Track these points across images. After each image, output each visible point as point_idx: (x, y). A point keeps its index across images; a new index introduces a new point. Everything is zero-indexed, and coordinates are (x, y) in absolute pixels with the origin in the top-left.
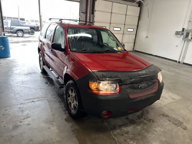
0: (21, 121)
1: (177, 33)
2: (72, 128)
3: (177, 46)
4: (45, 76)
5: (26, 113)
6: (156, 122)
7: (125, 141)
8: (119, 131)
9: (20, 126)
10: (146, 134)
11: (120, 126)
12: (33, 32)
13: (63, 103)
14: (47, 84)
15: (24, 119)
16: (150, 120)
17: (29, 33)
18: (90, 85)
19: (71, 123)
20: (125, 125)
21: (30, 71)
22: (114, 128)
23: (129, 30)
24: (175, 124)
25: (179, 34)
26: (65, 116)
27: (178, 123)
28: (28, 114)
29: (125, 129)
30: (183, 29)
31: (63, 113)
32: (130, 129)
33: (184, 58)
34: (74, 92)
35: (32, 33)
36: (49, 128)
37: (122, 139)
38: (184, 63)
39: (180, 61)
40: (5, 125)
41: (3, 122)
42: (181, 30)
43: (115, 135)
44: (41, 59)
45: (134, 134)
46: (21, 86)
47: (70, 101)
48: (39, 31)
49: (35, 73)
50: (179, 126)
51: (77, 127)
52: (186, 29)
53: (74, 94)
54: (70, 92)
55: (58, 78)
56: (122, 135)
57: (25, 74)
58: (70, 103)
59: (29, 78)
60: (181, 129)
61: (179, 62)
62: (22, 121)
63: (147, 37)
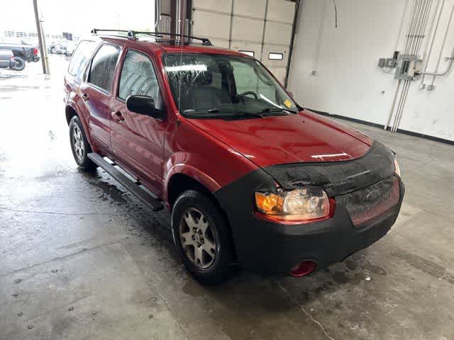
0: (70, 306)
1: (383, 63)
2: (208, 309)
3: (383, 92)
4: (93, 180)
5: (75, 283)
6: (391, 272)
7: (341, 326)
8: (317, 303)
9: (73, 320)
10: (379, 303)
11: (318, 291)
12: (20, 64)
13: (163, 248)
14: (106, 199)
15: (77, 299)
16: (376, 270)
17: (11, 67)
18: (258, 202)
19: (200, 298)
20: (327, 287)
21: (49, 169)
22: (306, 297)
23: (272, 56)
24: (429, 273)
25: (387, 66)
26: (180, 281)
27: (435, 271)
28: (82, 287)
29: (330, 297)
30: (396, 53)
31: (172, 272)
32: (340, 294)
33: (398, 118)
34: (205, 221)
35: (20, 66)
36: (151, 317)
37: (331, 322)
38: (399, 131)
39: (391, 125)
40: (30, 322)
41: (21, 314)
42: (391, 56)
43: (314, 314)
44: (78, 135)
45: (354, 308)
46: (39, 210)
47: (189, 241)
48: (38, 59)
49: (63, 173)
50: (438, 277)
51: (218, 305)
52: (402, 53)
53: (203, 226)
54: (190, 220)
55: (138, 183)
56: (329, 312)
57: (37, 178)
58: (192, 248)
59: (53, 187)
60: (446, 282)
61: (388, 128)
62: (74, 305)
63: (314, 73)
